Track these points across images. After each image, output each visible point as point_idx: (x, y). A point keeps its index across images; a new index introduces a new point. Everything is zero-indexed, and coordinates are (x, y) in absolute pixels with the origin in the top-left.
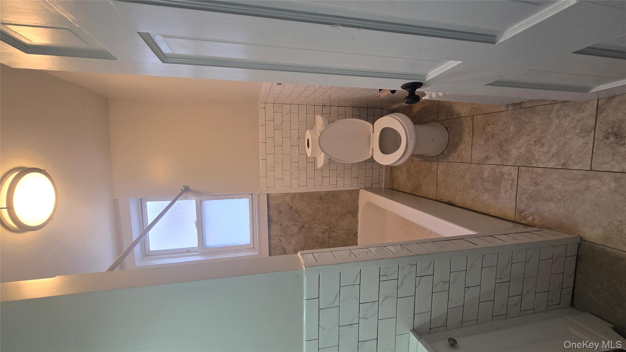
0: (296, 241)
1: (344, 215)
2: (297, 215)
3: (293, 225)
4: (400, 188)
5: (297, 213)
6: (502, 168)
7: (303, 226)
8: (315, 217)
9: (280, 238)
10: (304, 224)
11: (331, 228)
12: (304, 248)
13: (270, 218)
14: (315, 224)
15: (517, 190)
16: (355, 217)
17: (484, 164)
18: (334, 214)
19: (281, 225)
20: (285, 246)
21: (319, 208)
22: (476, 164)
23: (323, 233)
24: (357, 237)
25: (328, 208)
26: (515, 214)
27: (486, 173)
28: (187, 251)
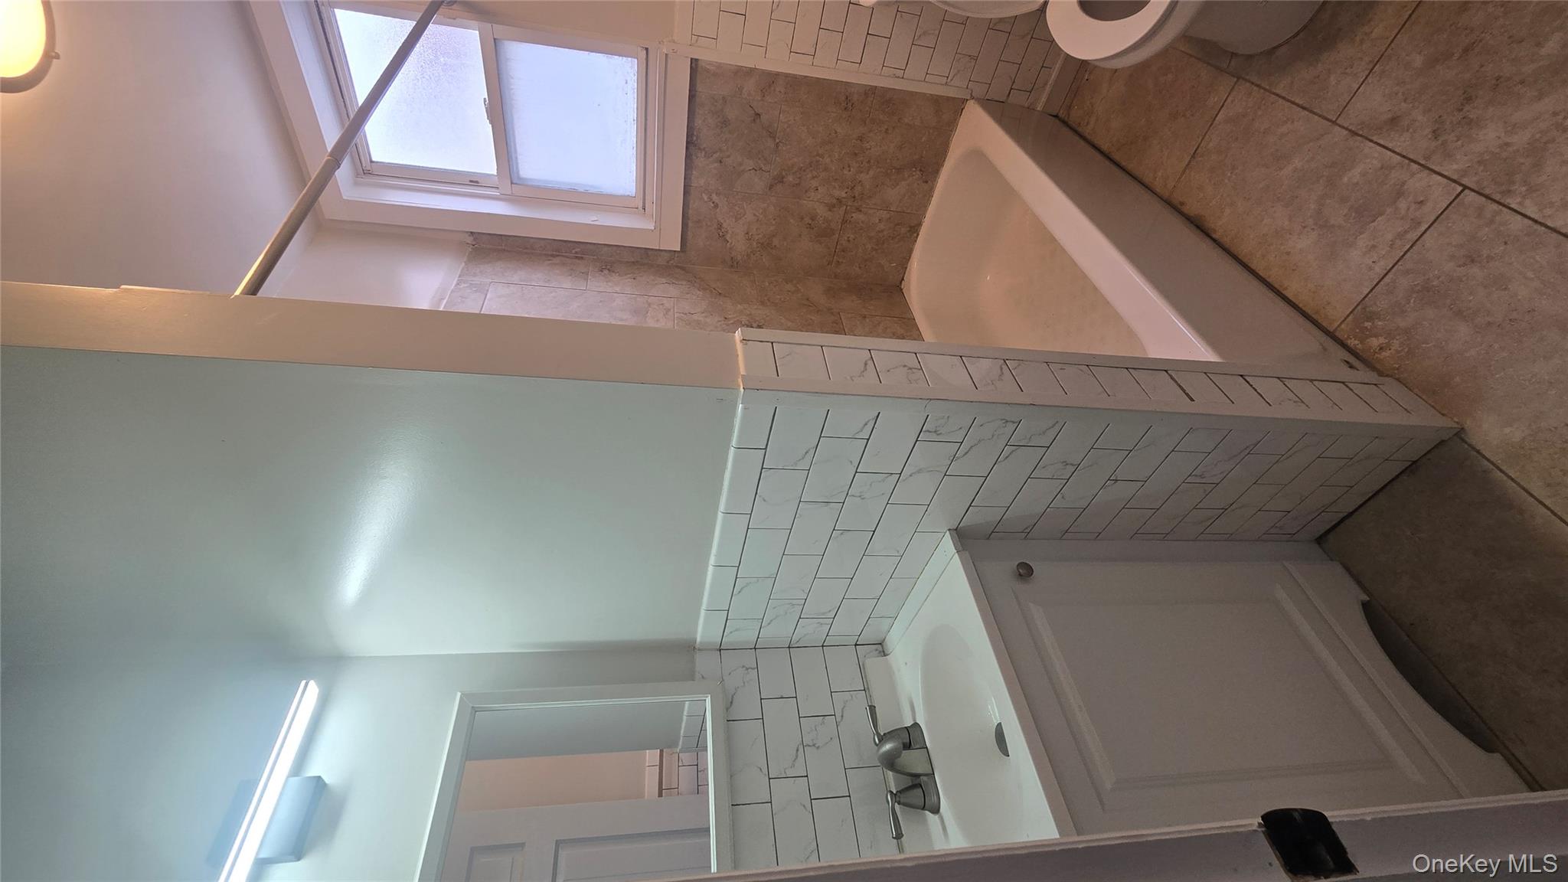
0: (755, 215)
1: (899, 170)
2: (770, 143)
3: (753, 169)
4: (1088, 123)
5: (771, 137)
6: (1413, 175)
7: (780, 179)
8: (818, 158)
9: (714, 197)
10: (784, 173)
11: (854, 197)
12: (774, 236)
13: (695, 138)
14: (813, 178)
15: (1403, 255)
16: (927, 182)
17: (1371, 141)
18: (872, 161)
19: (721, 162)
20: (725, 221)
21: (836, 132)
22: (1345, 132)
23: (831, 207)
24: (915, 235)
25: (861, 139)
26: (1348, 316)
27: (1355, 174)
28: (471, 181)
